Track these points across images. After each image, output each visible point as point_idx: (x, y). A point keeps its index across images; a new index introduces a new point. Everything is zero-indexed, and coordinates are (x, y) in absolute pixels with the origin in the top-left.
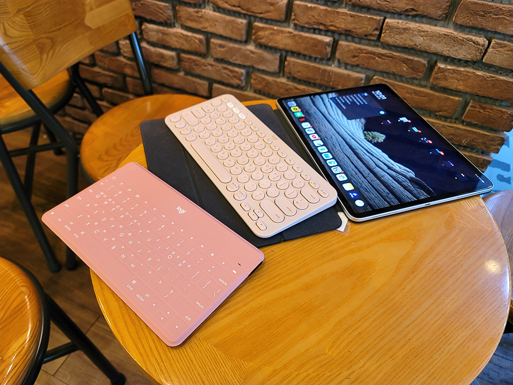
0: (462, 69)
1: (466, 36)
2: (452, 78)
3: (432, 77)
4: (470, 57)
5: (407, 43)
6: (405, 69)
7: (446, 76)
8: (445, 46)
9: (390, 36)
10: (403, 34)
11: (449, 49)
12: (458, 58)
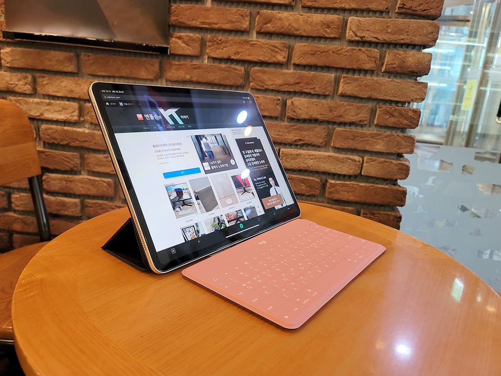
0: (348, 183)
1: (345, 156)
2: (343, 191)
3: (327, 192)
4: (351, 172)
5: (302, 165)
6: (304, 188)
7: (337, 190)
8: (331, 165)
9: (287, 161)
10: (296, 159)
11: (334, 167)
12: (343, 173)
